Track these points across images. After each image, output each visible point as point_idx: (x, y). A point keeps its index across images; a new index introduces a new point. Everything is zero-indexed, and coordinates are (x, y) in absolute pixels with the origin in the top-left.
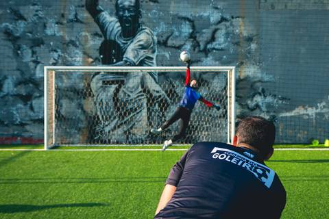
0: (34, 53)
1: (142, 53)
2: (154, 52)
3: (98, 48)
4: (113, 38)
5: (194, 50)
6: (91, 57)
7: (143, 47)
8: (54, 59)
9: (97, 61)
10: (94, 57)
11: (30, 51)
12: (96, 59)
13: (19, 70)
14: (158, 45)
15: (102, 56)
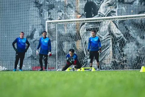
0: (49, 13)
1: (109, 8)
2: (116, 8)
3: (84, 7)
4: (92, 1)
5: (141, 4)
6: (79, 14)
7: (110, 5)
8: (60, 17)
9: (83, 16)
10: (81, 13)
11: (47, 12)
12: (83, 15)
13: (42, 25)
14: (119, 3)
15: (86, 13)
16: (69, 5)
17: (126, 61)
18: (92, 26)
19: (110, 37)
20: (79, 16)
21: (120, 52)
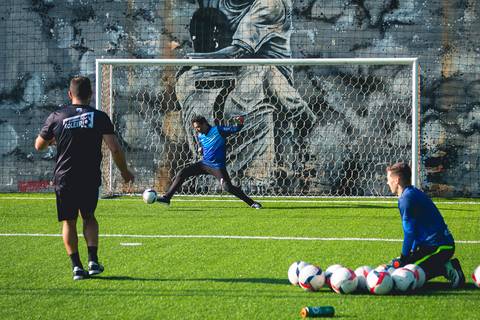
0: (77, 32)
1: (265, 30)
2: (286, 29)
4: (214, 6)
5: (360, 24)
6: (175, 39)
7: (267, 21)
8: (112, 43)
9: (186, 46)
10: (181, 39)
11: (70, 30)
12: (185, 42)
13: (52, 62)
14: (295, 17)
15: (194, 37)
16: (143, 13)
17: (313, 172)
18: (213, 74)
19: (269, 107)
20: (175, 44)
21: (296, 148)
